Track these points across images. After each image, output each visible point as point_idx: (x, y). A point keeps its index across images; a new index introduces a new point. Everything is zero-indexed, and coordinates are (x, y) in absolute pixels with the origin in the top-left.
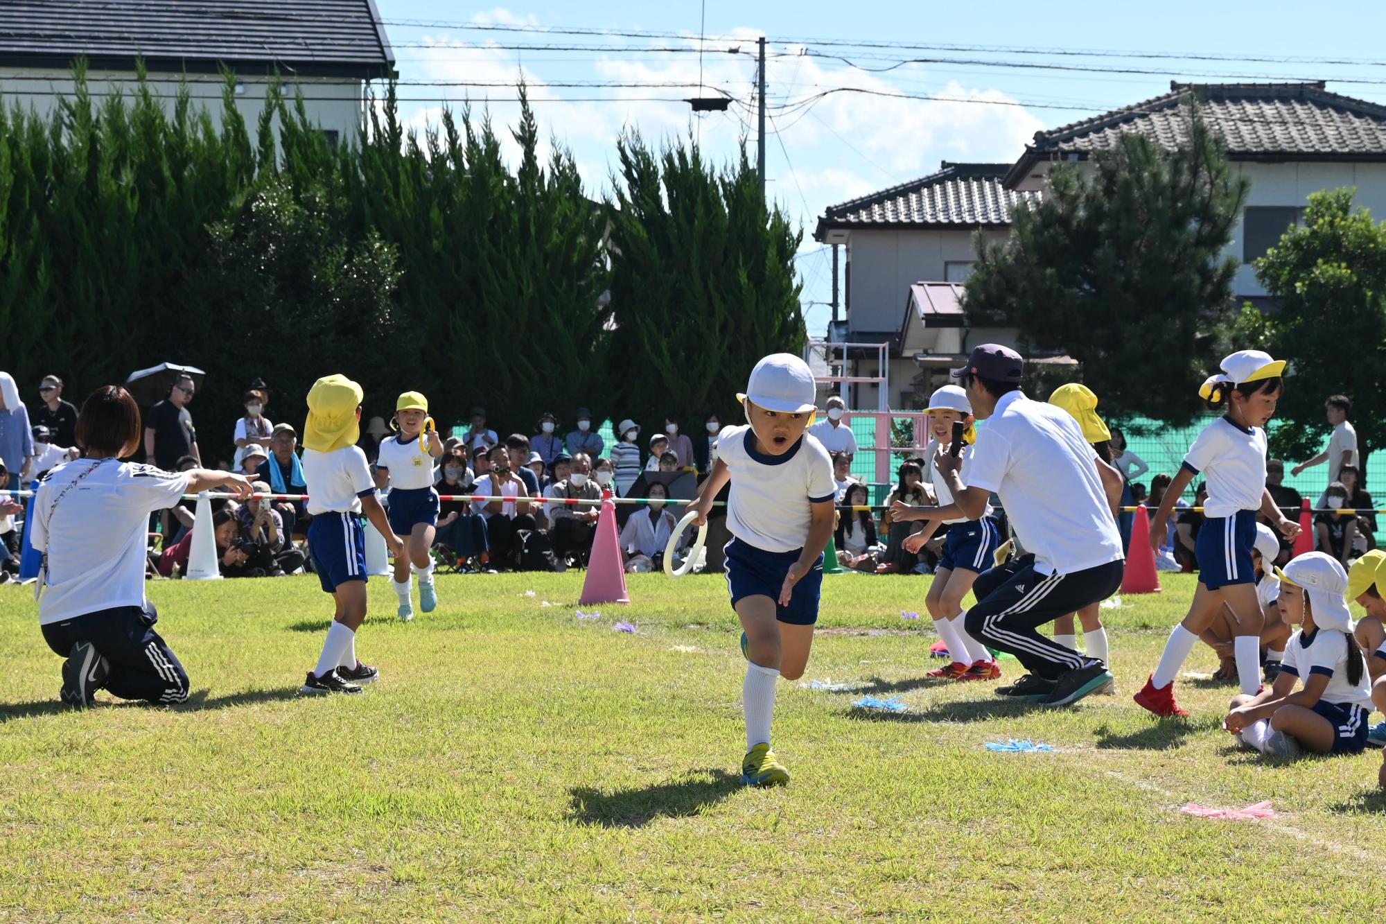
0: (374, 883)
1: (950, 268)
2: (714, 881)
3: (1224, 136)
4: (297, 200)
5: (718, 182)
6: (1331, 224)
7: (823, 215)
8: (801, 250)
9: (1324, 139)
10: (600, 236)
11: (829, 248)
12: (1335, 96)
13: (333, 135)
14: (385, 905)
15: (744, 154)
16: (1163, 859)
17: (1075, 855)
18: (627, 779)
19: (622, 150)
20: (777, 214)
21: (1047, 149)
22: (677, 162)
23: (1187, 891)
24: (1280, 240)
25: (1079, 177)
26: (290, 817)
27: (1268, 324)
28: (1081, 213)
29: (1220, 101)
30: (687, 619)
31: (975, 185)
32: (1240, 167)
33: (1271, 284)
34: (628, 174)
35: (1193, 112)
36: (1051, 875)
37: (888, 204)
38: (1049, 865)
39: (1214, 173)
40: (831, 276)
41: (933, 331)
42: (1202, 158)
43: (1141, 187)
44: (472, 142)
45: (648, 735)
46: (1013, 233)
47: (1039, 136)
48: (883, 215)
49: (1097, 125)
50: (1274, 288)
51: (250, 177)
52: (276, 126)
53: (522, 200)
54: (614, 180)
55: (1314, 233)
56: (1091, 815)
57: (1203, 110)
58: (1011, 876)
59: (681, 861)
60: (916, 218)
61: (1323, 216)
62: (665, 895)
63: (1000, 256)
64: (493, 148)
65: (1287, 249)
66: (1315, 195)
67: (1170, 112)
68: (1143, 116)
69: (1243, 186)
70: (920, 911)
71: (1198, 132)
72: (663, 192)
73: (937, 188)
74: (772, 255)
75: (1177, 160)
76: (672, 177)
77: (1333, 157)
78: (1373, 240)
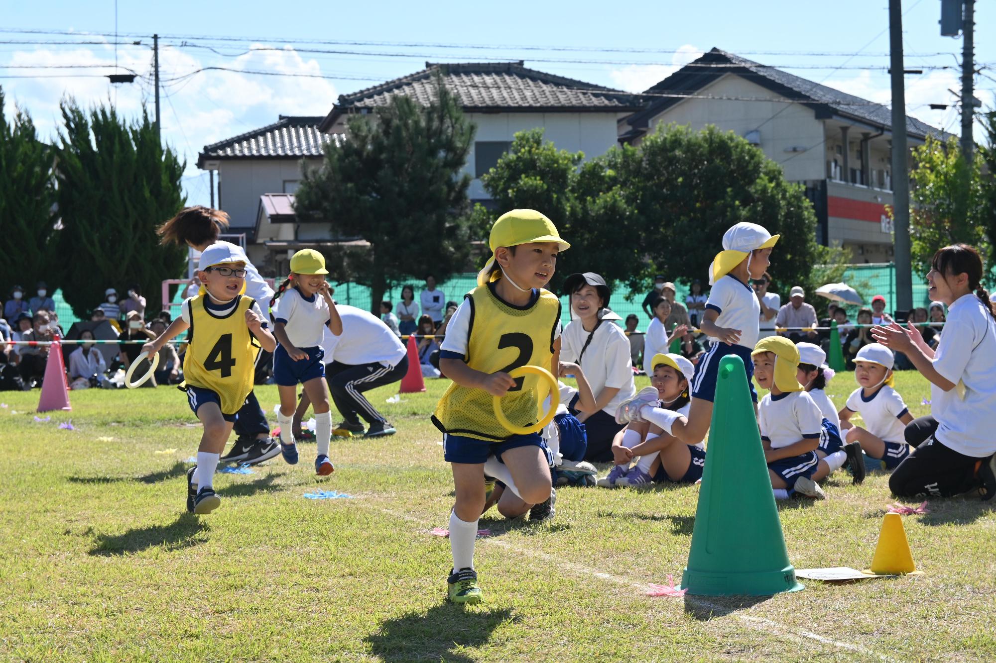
1: (288, 185)
2: (112, 595)
3: (460, 97)
5: (128, 130)
6: (530, 152)
7: (202, 151)
9: (524, 98)
10: (51, 166)
11: (207, 172)
12: (530, 71)
15: (145, 111)
16: (416, 566)
18: (57, 528)
19: (63, 109)
20: (169, 152)
21: (347, 106)
22: (100, 117)
23: (431, 586)
24: (497, 163)
25: (367, 124)
27: (491, 217)
28: (369, 147)
29: (457, 74)
30: (110, 420)
31: (301, 130)
32: (472, 116)
33: (493, 191)
34: (68, 125)
35: (439, 81)
36: (342, 580)
37: (245, 144)
38: (341, 573)
39: (454, 120)
40: (209, 189)
41: (276, 226)
42: (446, 111)
43: (408, 129)
45: (75, 498)
46: (326, 161)
47: (341, 98)
48: (241, 151)
49: (378, 91)
50: (495, 193)
54: (58, 129)
55: (518, 158)
56: (369, 539)
57: (446, 80)
58: (314, 582)
59: (90, 582)
60: (263, 153)
61: (524, 147)
62: (76, 606)
63: (317, 176)
65: (502, 168)
66: (518, 134)
67: (424, 81)
68: (408, 84)
69: (472, 128)
70: (252, 609)
71: (443, 94)
72: (92, 137)
73: (277, 132)
74: (165, 178)
75: (430, 112)
76: (97, 127)
77: (530, 110)
78: (556, 162)
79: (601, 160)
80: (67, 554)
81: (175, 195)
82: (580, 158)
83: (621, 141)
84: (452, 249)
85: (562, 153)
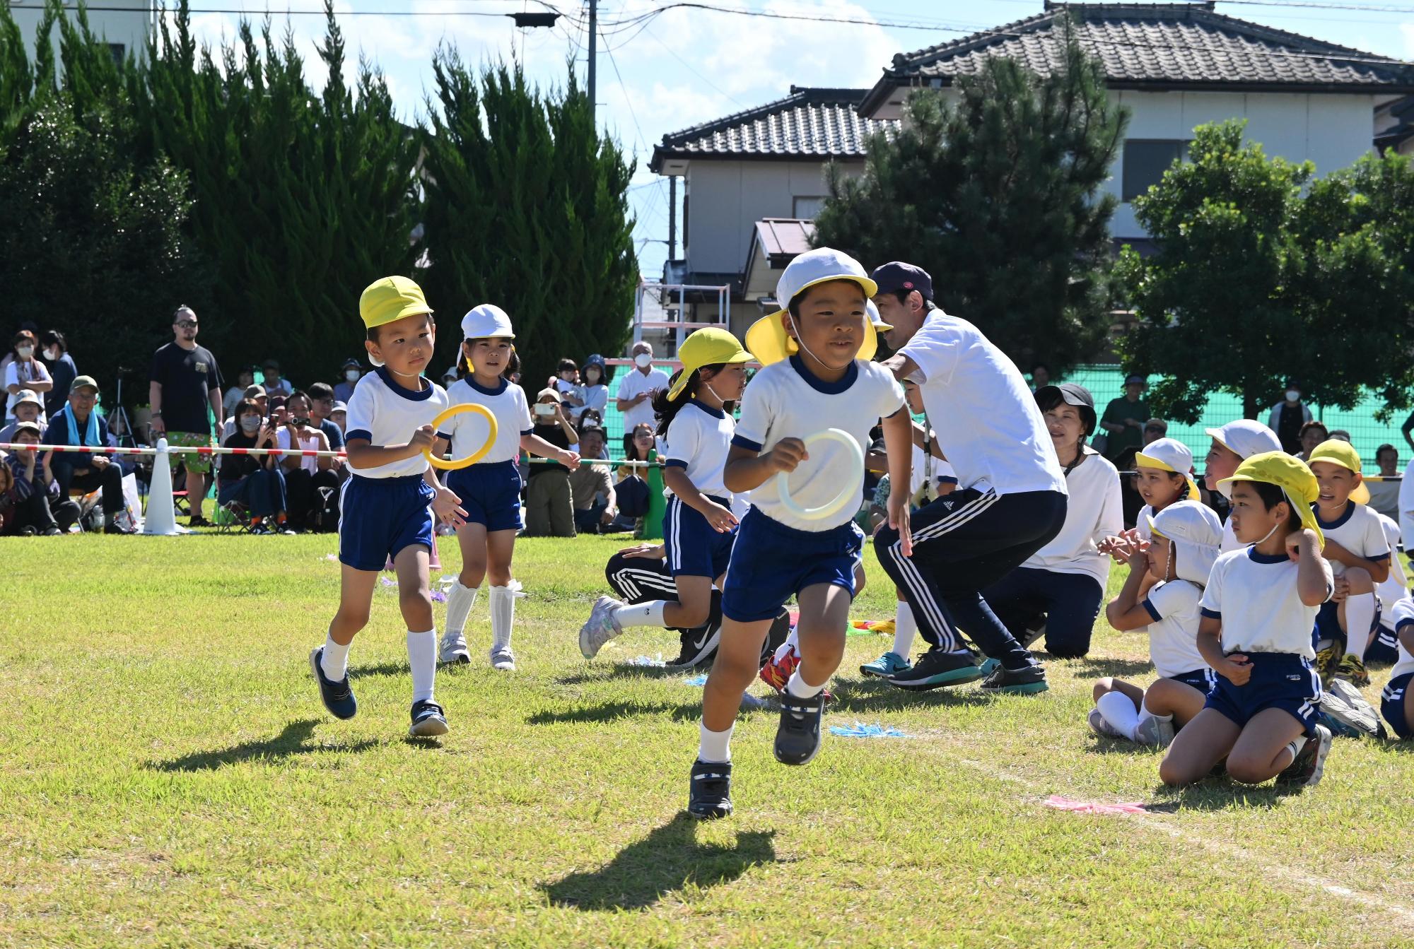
0: (152, 874)
1: (799, 203)
3: (1103, 61)
4: (79, 120)
5: (544, 106)
6: (1219, 159)
7: (660, 144)
8: (634, 181)
9: (1213, 66)
10: (414, 164)
11: (666, 179)
12: (1225, 18)
13: (118, 49)
14: (164, 898)
15: (572, 75)
16: (1022, 856)
17: (925, 851)
18: (433, 762)
19: (438, 70)
20: (608, 142)
21: (907, 73)
22: (498, 83)
23: (1049, 892)
24: (1162, 177)
25: (941, 105)
26: (62, 800)
27: (1148, 269)
28: (944, 145)
29: (1098, 22)
31: (827, 112)
32: (1120, 95)
33: (1152, 224)
34: (444, 96)
35: (1068, 33)
36: (900, 873)
37: (732, 133)
38: (897, 861)
39: (1090, 102)
40: (668, 211)
42: (1077, 86)
43: (1010, 116)
44: (272, 58)
46: (869, 165)
47: (898, 59)
48: (725, 144)
49: (961, 48)
50: (1155, 229)
51: (27, 95)
52: (56, 38)
53: (327, 124)
54: (428, 103)
55: (1200, 169)
56: (943, 807)
57: (1079, 32)
58: (855, 873)
59: (492, 853)
60: (762, 149)
61: (1210, 151)
62: (473, 890)
63: (854, 191)
64: (295, 66)
65: (1171, 186)
66: (1203, 127)
67: (1043, 34)
68: (1013, 38)
69: (1122, 116)
70: (754, 911)
71: (1074, 57)
72: (483, 116)
73: (786, 115)
74: (602, 187)
75: (1050, 87)
76: (492, 99)
77: (1222, 86)
78: (1265, 177)
79: (1343, 176)
80: (452, 806)
81: (616, 217)
82: (1306, 172)
83: (1380, 144)
84: (1078, 322)
85: (1277, 163)
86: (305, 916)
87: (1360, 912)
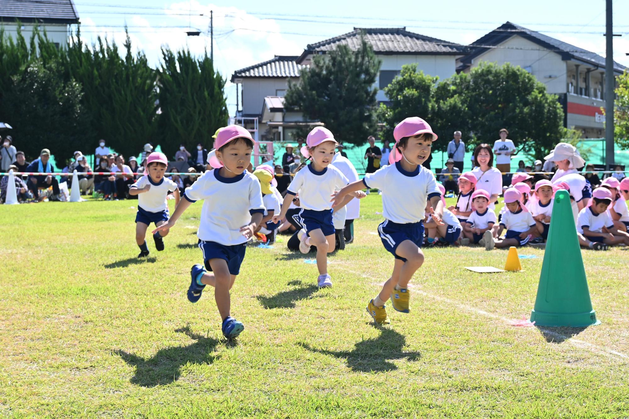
0: (76, 323)
1: (278, 92)
3: (372, 46)
4: (45, 67)
5: (197, 61)
6: (410, 76)
7: (234, 74)
8: (226, 85)
9: (406, 47)
10: (155, 80)
11: (235, 85)
12: (409, 32)
13: (57, 44)
14: (81, 332)
15: (206, 52)
17: (344, 304)
19: (162, 50)
20: (218, 72)
21: (311, 50)
22: (182, 54)
24: (392, 81)
25: (323, 59)
26: (43, 296)
27: (389, 110)
28: (324, 72)
29: (370, 34)
30: (190, 216)
31: (286, 63)
32: (378, 56)
34: (165, 58)
35: (362, 37)
36: (336, 312)
37: (256, 70)
39: (370, 58)
40: (236, 95)
41: (272, 113)
42: (365, 53)
43: (345, 63)
44: (108, 47)
45: (179, 260)
46: (301, 79)
47: (309, 46)
48: (254, 74)
49: (328, 42)
50: (391, 98)
51: (27, 60)
52: (36, 41)
53: (126, 68)
55: (404, 79)
57: (365, 37)
60: (266, 75)
61: (407, 73)
63: (296, 87)
64: (116, 49)
65: (395, 84)
66: (404, 66)
67: (353, 37)
68: (344, 39)
69: (380, 62)
71: (364, 44)
72: (177, 65)
73: (273, 64)
74: (216, 87)
75: (357, 54)
76: (180, 59)
77: (409, 53)
78: (424, 81)
79: (448, 80)
80: (180, 293)
81: (221, 96)
82: (436, 79)
83: (458, 71)
84: (367, 127)
85: (427, 77)
86: (132, 337)
87: (492, 320)
